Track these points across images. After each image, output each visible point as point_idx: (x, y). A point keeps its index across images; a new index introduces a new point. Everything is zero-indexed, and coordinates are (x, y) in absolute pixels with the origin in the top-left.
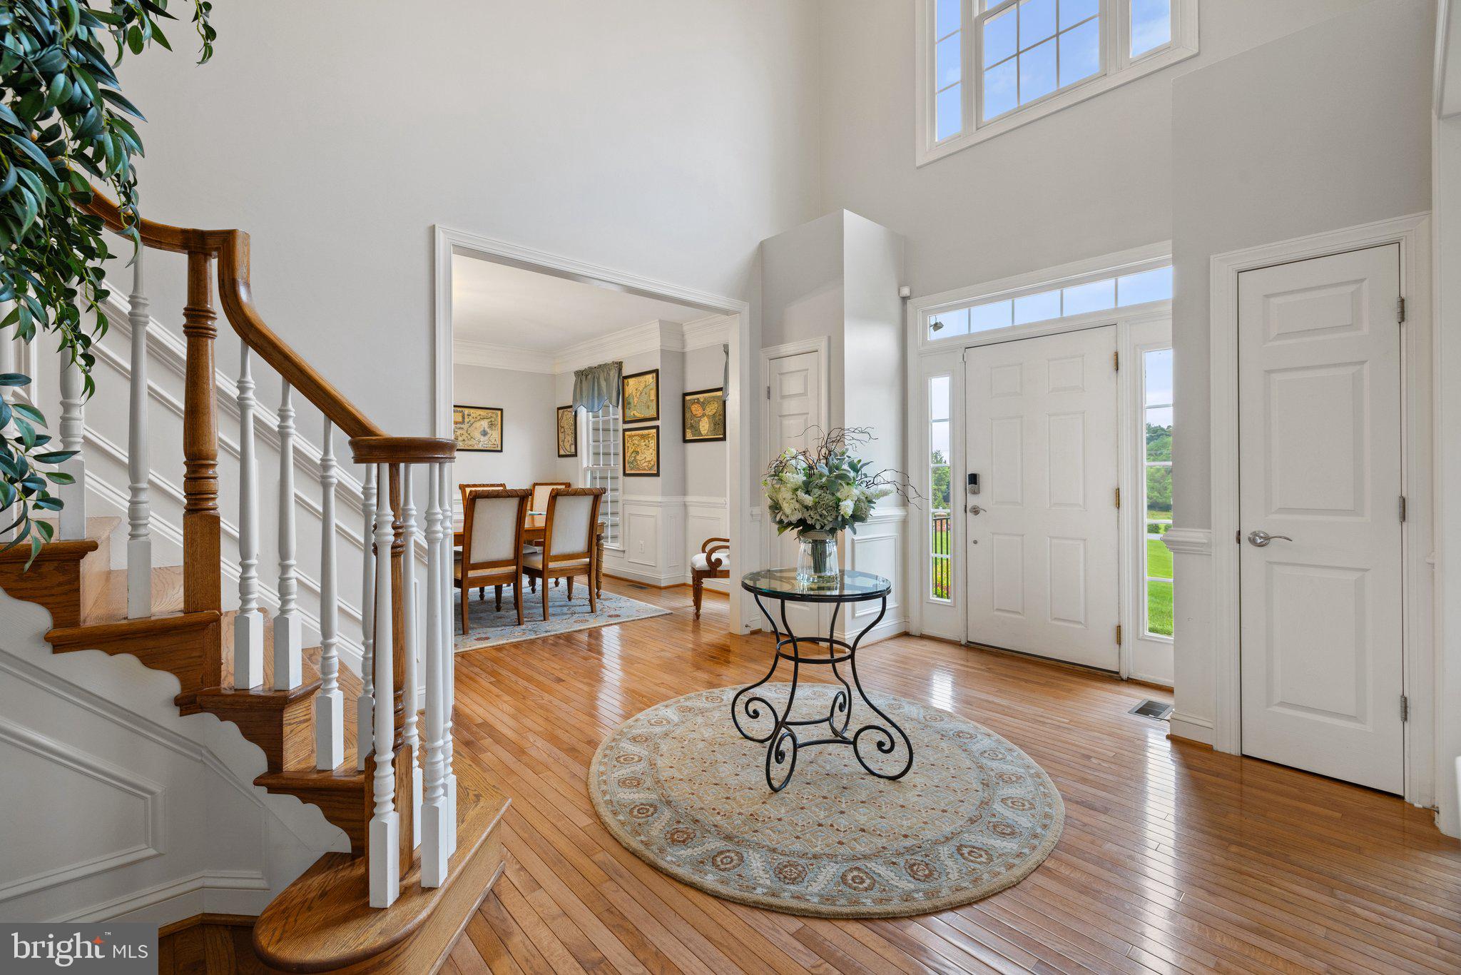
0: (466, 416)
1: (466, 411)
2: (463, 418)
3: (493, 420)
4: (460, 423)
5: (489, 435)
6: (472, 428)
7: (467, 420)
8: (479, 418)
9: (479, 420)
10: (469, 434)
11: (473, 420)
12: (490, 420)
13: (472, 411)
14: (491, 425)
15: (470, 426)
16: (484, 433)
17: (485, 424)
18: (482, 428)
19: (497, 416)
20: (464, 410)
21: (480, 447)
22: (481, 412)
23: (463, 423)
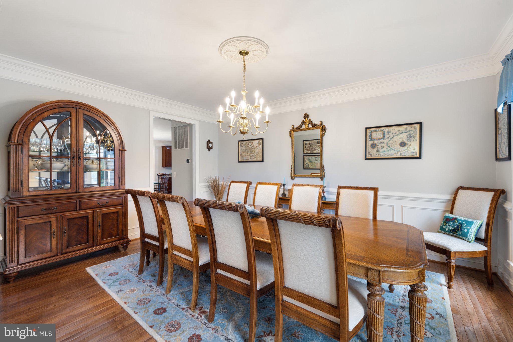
0: (386, 133)
1: (386, 129)
2: (384, 134)
3: (412, 132)
4: (381, 139)
5: (407, 146)
6: (391, 142)
7: (387, 136)
8: (398, 133)
9: (398, 135)
10: (389, 146)
11: (392, 136)
12: (408, 133)
13: (391, 128)
14: (410, 137)
15: (390, 141)
16: (403, 144)
17: (404, 137)
18: (401, 141)
19: (416, 129)
20: (384, 128)
21: (398, 156)
22: (400, 128)
23: (384, 138)
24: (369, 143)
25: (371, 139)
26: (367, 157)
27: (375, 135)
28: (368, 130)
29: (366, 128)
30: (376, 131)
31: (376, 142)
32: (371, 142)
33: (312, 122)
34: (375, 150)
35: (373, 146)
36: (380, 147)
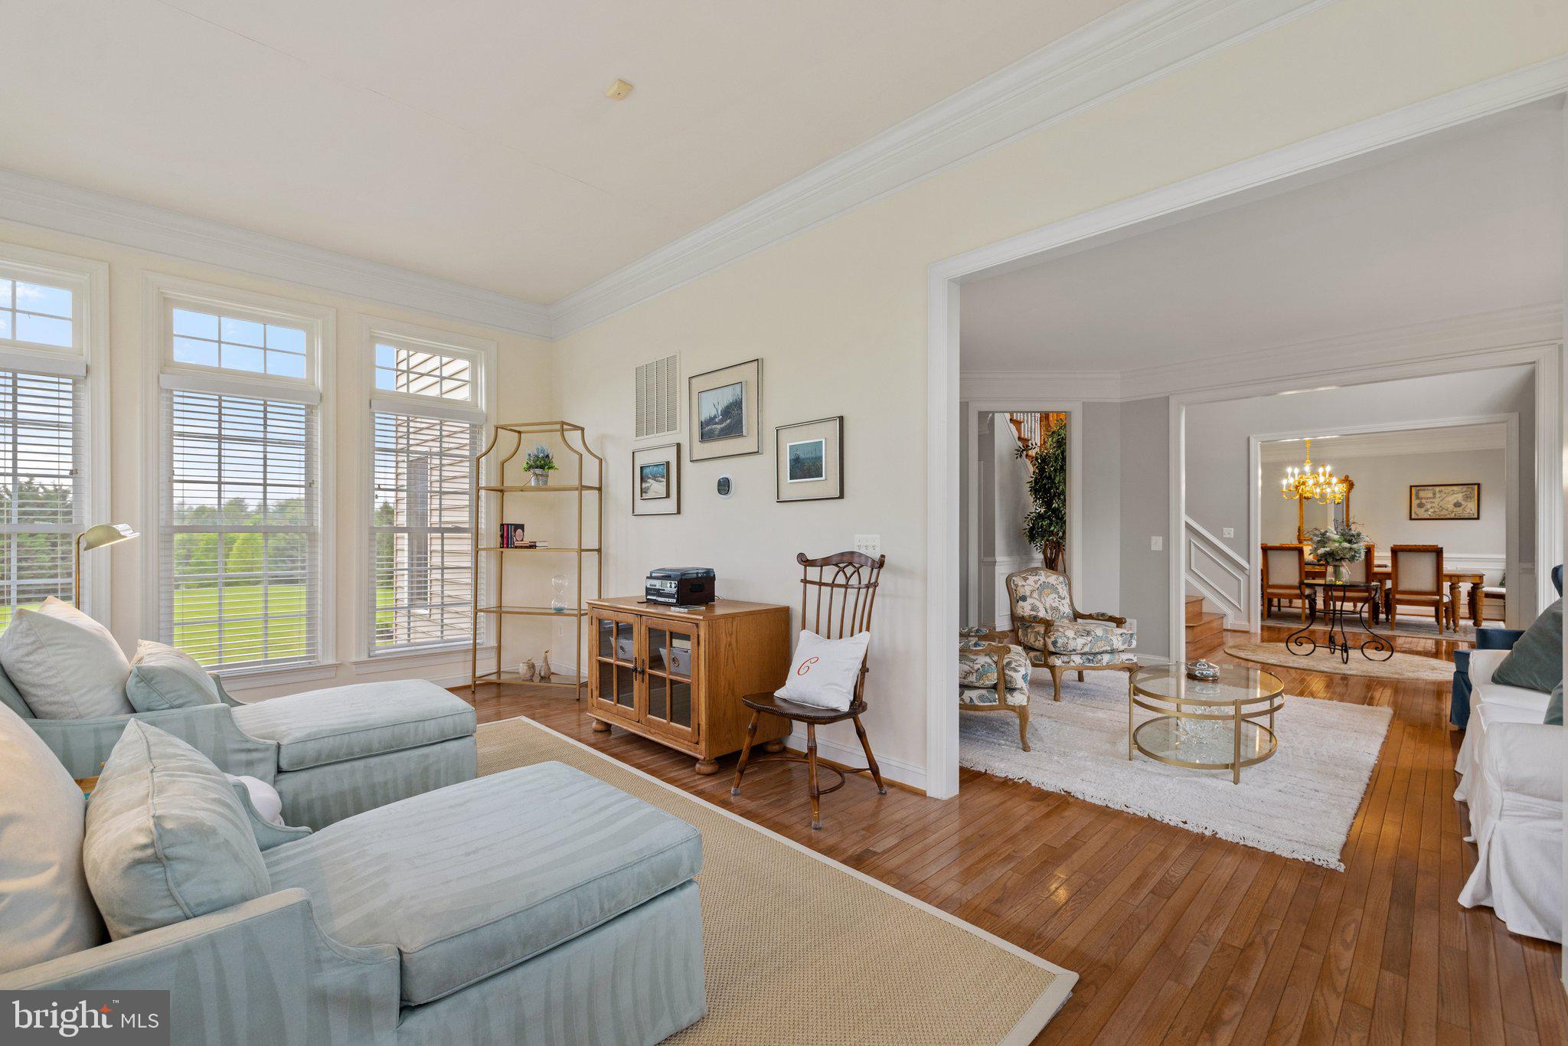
0: (1437, 493)
1: (1437, 489)
2: (1434, 494)
3: (1468, 493)
4: (1430, 498)
5: (1462, 506)
6: (1443, 501)
7: (1438, 495)
8: (1451, 493)
9: (1452, 495)
10: (1440, 506)
11: (1444, 495)
12: (1464, 494)
13: (1443, 488)
14: (1466, 498)
15: (1441, 500)
16: (1457, 505)
17: (1459, 497)
18: (1455, 501)
19: (1473, 489)
20: (1435, 488)
21: (1452, 516)
22: (1455, 488)
23: (1434, 497)
24: (1415, 502)
25: (1418, 497)
26: (1413, 517)
27: (1422, 494)
28: (1413, 489)
29: (1411, 487)
30: (1424, 490)
31: (1423, 501)
32: (1418, 501)
33: (1349, 479)
34: (1423, 509)
35: (1420, 505)
36: (1429, 506)
